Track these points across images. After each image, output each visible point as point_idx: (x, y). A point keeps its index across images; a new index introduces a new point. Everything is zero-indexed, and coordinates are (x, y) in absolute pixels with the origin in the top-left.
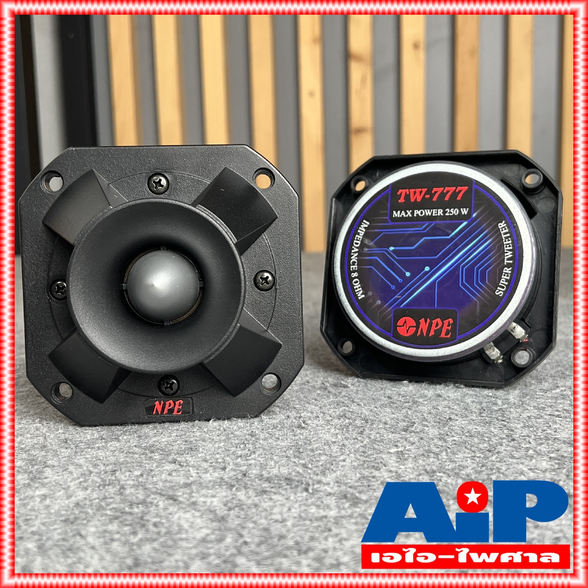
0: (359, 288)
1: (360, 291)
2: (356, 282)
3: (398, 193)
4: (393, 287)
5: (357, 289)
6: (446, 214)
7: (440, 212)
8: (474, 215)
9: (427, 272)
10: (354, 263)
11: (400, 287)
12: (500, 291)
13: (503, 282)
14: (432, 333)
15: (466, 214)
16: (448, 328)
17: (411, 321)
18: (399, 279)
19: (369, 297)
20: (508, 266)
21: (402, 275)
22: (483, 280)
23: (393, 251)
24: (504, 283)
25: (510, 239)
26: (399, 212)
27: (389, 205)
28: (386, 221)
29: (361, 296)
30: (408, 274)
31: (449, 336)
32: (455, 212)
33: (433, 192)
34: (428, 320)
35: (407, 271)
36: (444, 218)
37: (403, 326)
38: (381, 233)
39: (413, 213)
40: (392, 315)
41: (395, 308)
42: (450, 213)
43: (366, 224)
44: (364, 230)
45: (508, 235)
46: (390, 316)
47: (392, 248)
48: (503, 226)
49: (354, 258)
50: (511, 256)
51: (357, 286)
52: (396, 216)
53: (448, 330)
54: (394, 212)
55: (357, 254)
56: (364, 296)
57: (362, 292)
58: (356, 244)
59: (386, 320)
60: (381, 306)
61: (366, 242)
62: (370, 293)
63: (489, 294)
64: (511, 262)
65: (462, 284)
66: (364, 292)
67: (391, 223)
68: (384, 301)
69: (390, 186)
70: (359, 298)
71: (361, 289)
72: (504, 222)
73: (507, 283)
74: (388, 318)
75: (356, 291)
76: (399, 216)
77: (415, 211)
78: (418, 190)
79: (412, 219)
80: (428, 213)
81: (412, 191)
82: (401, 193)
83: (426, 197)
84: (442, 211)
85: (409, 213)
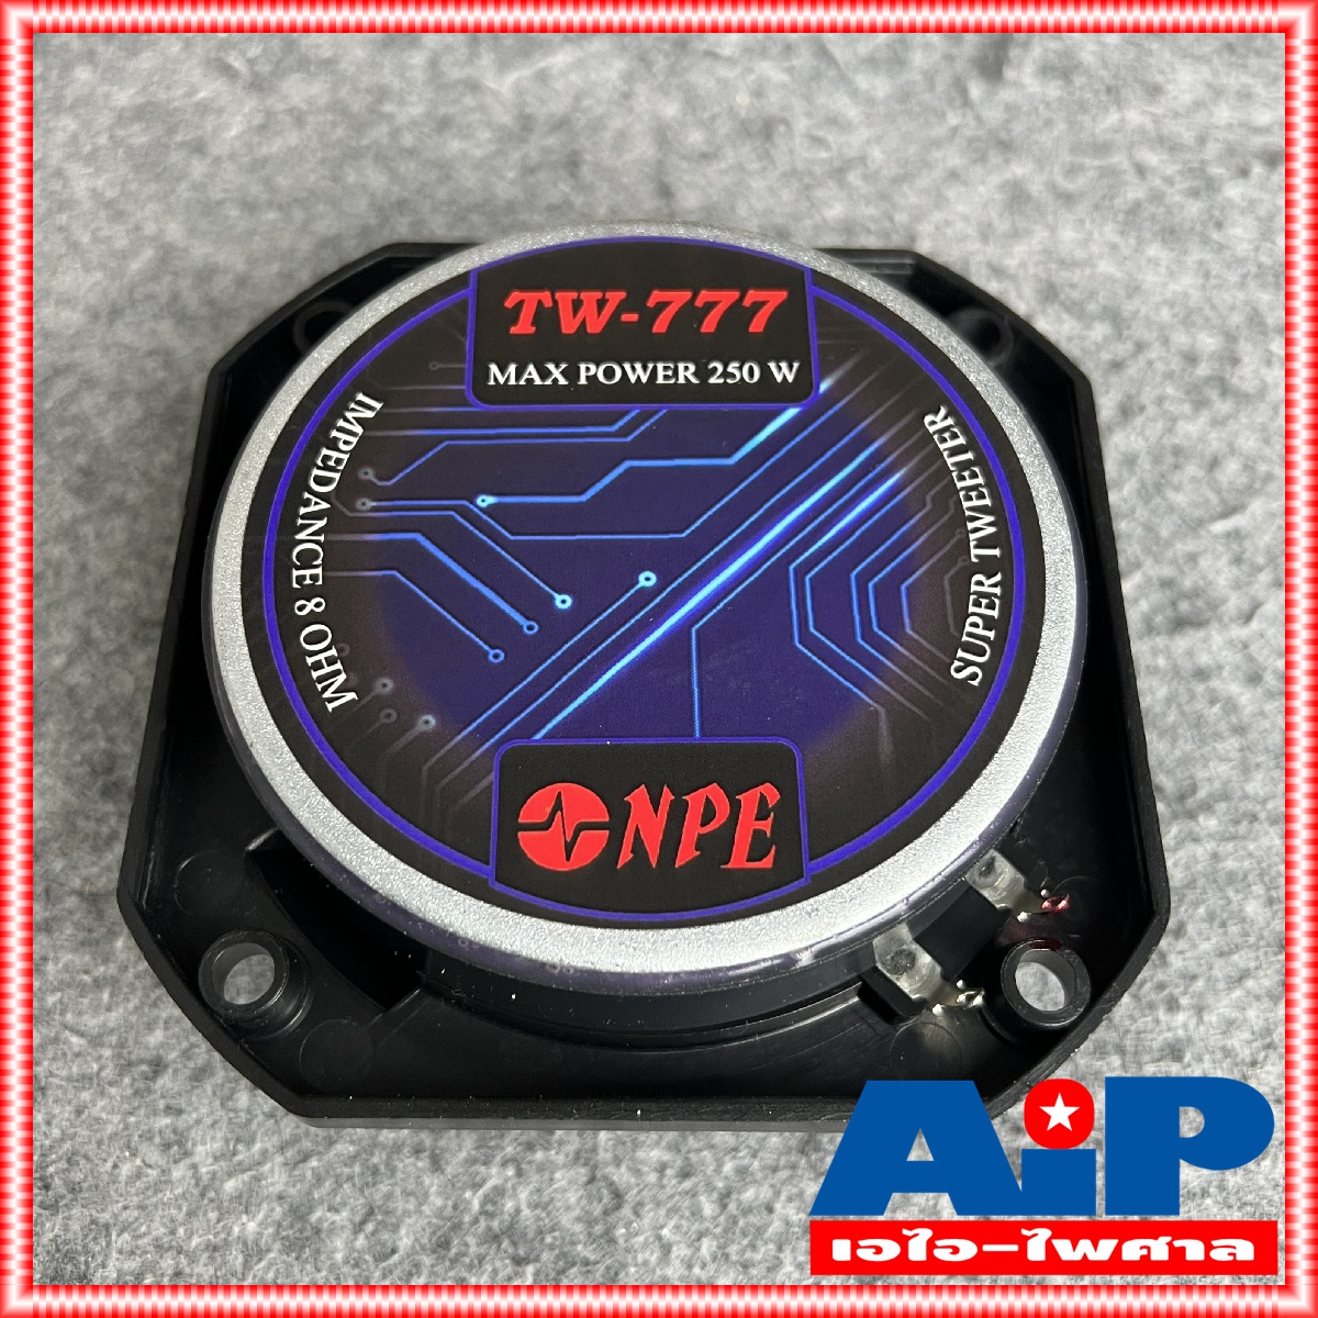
0: (330, 661)
1: (337, 673)
2: (316, 638)
3: (509, 304)
4: (496, 656)
5: (317, 665)
6: (713, 380)
7: (687, 372)
8: (824, 387)
9: (646, 595)
10: (307, 559)
11: (524, 653)
12: (969, 663)
13: (974, 627)
14: (686, 854)
15: (790, 378)
16: (761, 825)
17: (582, 802)
18: (524, 623)
19: (383, 703)
20: (987, 566)
21: (538, 607)
22: (891, 622)
23: (489, 511)
24: (980, 631)
25: (977, 469)
26: (512, 368)
27: (468, 344)
28: (458, 399)
29: (337, 695)
30: (563, 602)
31: (767, 863)
32: (745, 372)
33: (650, 303)
34: (667, 796)
35: (560, 589)
36: (701, 392)
37: (548, 824)
38: (440, 442)
39: (571, 374)
40: (492, 777)
41: (508, 746)
42: (725, 374)
43: (367, 407)
44: (359, 430)
45: (969, 456)
46: (484, 783)
47: (485, 501)
48: (940, 426)
49: (308, 538)
50: (992, 530)
51: (321, 655)
52: (502, 380)
53: (758, 834)
54: (494, 368)
55: (321, 523)
56: (351, 696)
57: (342, 677)
58: (320, 481)
59: (466, 799)
60: (439, 737)
61: (368, 474)
62: (386, 685)
63: (925, 679)
64: (996, 552)
65: (806, 638)
66: (354, 681)
67: (479, 408)
68: (455, 717)
69: (472, 281)
70: (330, 707)
71: (338, 666)
72: (943, 411)
73: (991, 634)
74: (473, 793)
75: (315, 675)
76: (512, 382)
77: (583, 367)
78: (590, 297)
79: (572, 393)
80: (638, 373)
81: (565, 298)
82: (521, 303)
83: (625, 317)
84: (692, 368)
85: (556, 373)
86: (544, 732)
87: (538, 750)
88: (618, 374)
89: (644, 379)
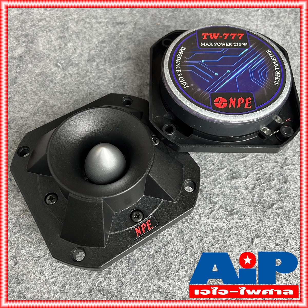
0: (184, 82)
1: (185, 83)
2: (182, 79)
3: (202, 35)
4: (208, 81)
5: (182, 82)
7: (230, 44)
8: (251, 47)
9: (228, 74)
10: (178, 69)
11: (212, 81)
12: (276, 83)
14: (239, 106)
15: (246, 45)
16: (249, 102)
17: (223, 100)
18: (211, 77)
19: (192, 87)
20: (278, 70)
21: (213, 75)
22: (265, 77)
23: (204, 62)
24: (277, 79)
25: (275, 58)
26: (204, 44)
27: (197, 40)
28: (197, 47)
29: (186, 86)
30: (216, 74)
31: (250, 107)
33: (224, 35)
34: (235, 99)
35: (216, 73)
37: (218, 102)
38: (194, 54)
39: (213, 44)
40: (210, 96)
41: (211, 93)
43: (183, 49)
44: (183, 52)
45: (273, 56)
46: (209, 97)
47: (203, 61)
48: (269, 52)
49: (178, 66)
50: (278, 66)
51: (182, 81)
52: (203, 45)
53: (249, 104)
54: (201, 44)
55: (180, 64)
56: (188, 86)
57: (186, 84)
58: (178, 58)
59: (206, 99)
60: (201, 92)
61: (185, 58)
62: (192, 85)
63: (270, 85)
64: (279, 69)
65: (253, 79)
66: (188, 84)
67: (200, 49)
68: (203, 89)
69: (196, 31)
70: (185, 88)
71: (185, 82)
72: (269, 50)
73: (279, 79)
74: (207, 98)
75: (182, 84)
76: (204, 45)
77: (215, 43)
78: (214, 34)
79: (213, 47)
80: (223, 44)
81: (211, 34)
82: (204, 35)
83: (220, 37)
84: (231, 44)
85: (211, 44)
86: (216, 91)
87: (215, 93)
88: (220, 45)
89: (224, 45)
